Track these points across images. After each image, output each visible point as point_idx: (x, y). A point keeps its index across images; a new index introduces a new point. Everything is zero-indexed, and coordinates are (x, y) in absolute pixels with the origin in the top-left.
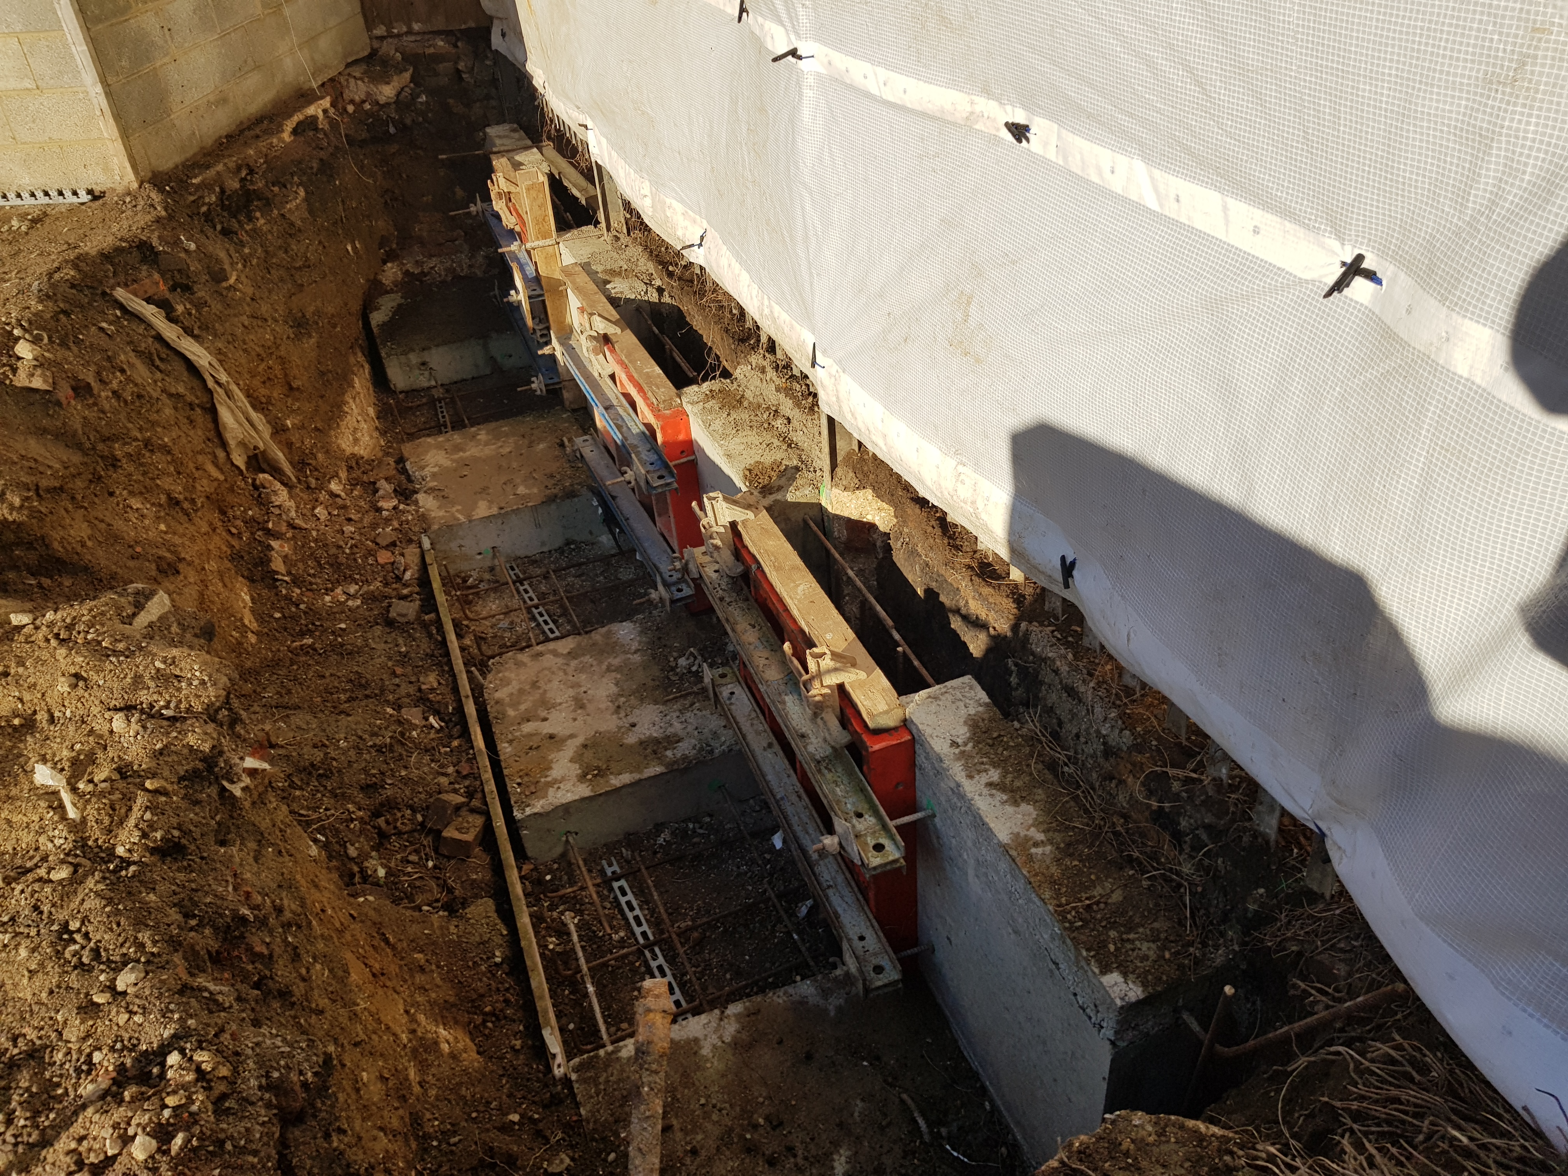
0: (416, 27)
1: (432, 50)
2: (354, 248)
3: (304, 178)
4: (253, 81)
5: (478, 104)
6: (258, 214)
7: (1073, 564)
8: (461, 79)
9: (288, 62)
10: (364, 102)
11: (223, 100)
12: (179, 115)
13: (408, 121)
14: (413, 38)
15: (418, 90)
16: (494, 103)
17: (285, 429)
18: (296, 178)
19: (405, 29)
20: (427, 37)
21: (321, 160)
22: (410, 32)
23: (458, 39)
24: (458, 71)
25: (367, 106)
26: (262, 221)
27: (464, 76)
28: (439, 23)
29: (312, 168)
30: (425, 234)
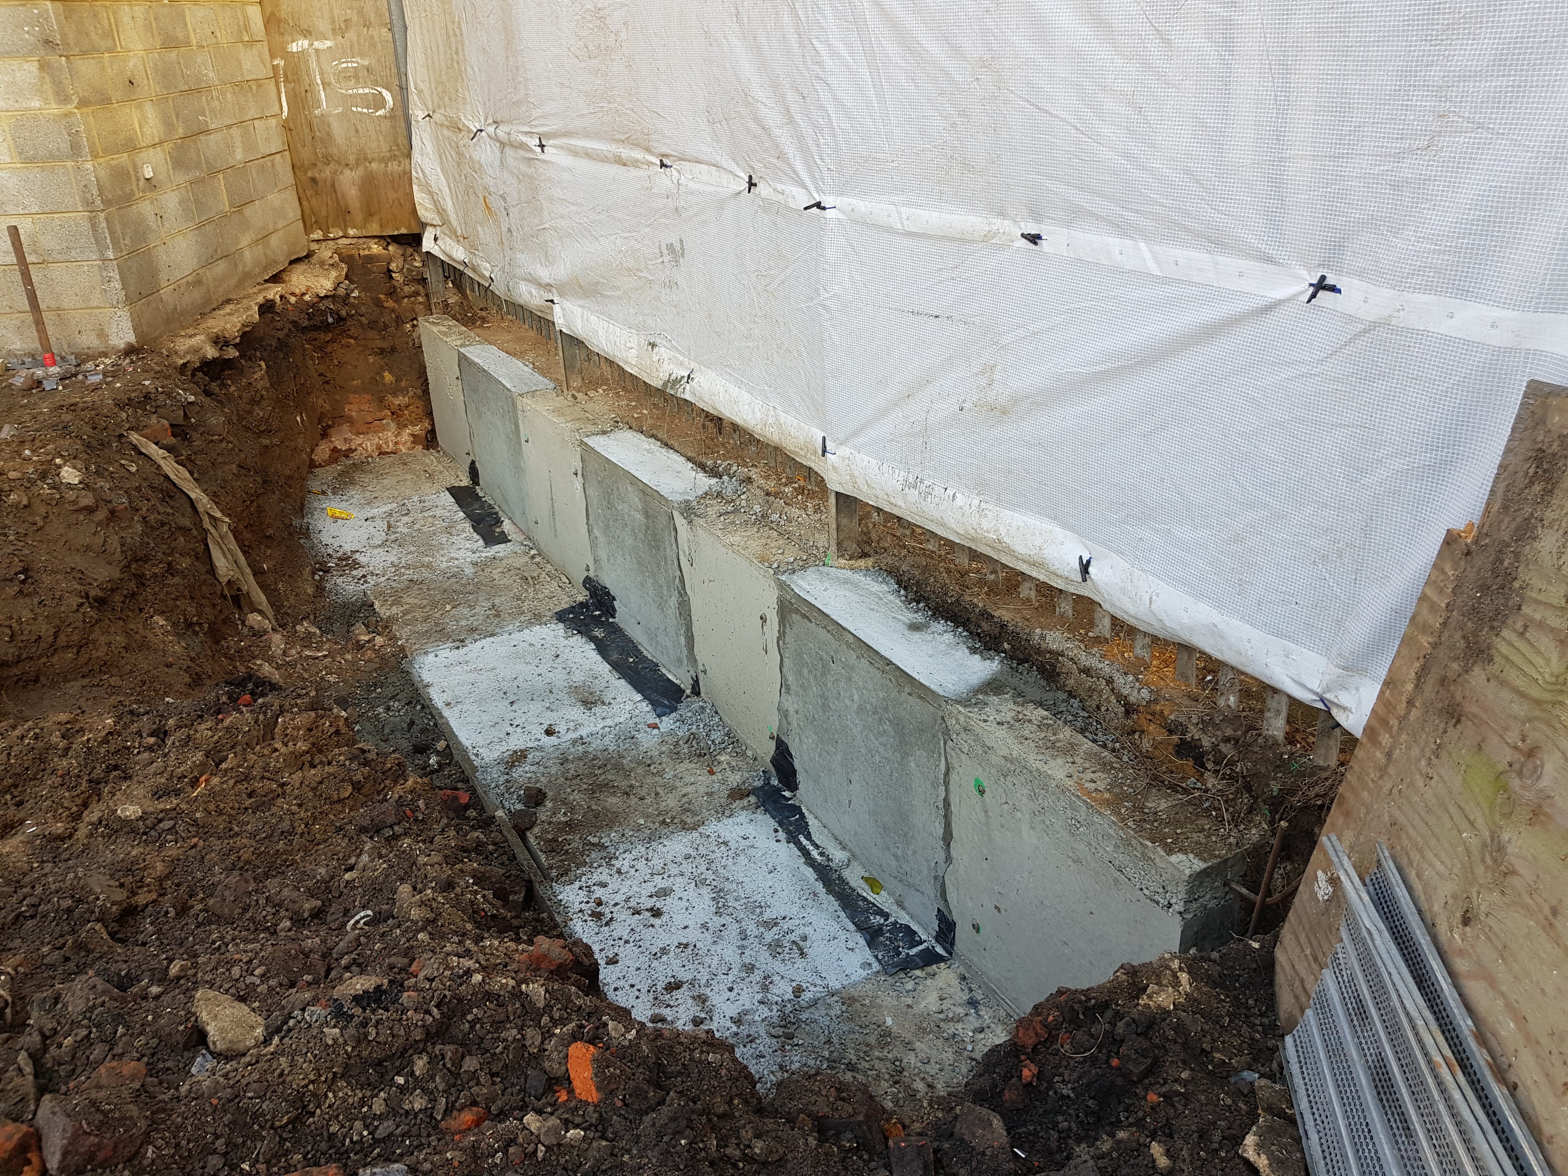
0: (351, 232)
1: (367, 252)
2: (302, 418)
3: (265, 354)
4: (221, 268)
5: (406, 300)
6: (229, 382)
7: (1089, 562)
8: (391, 278)
9: (247, 255)
10: (304, 294)
11: (199, 282)
12: (165, 293)
13: (343, 313)
14: (348, 241)
15: (352, 286)
16: (420, 299)
17: (263, 572)
18: (258, 353)
19: (341, 234)
20: (361, 241)
21: (279, 339)
22: (345, 236)
23: (388, 244)
24: (390, 271)
25: (307, 298)
26: (233, 388)
27: (394, 275)
28: (374, 229)
29: (271, 346)
30: (353, 414)
